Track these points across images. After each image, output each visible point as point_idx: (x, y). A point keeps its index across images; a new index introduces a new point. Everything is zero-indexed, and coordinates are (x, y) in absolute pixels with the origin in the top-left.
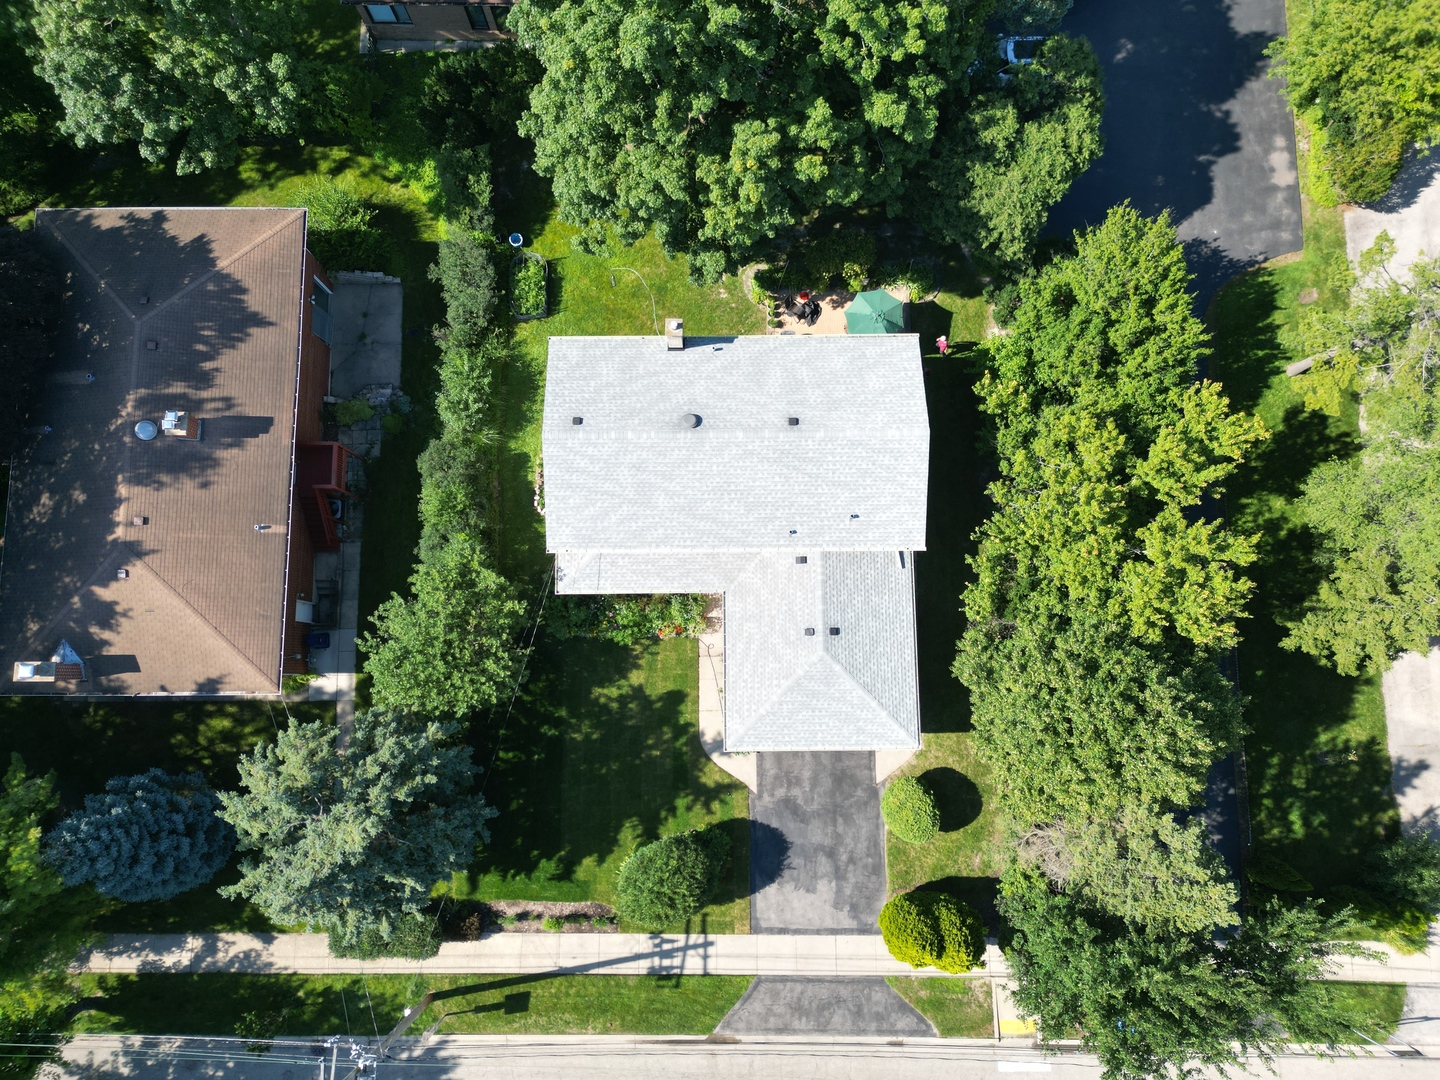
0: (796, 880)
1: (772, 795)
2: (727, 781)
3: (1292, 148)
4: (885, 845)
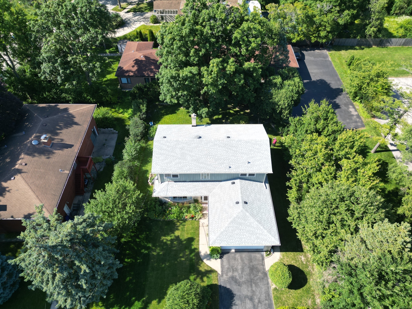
1: (227, 275)
2: (209, 269)
3: (354, 107)
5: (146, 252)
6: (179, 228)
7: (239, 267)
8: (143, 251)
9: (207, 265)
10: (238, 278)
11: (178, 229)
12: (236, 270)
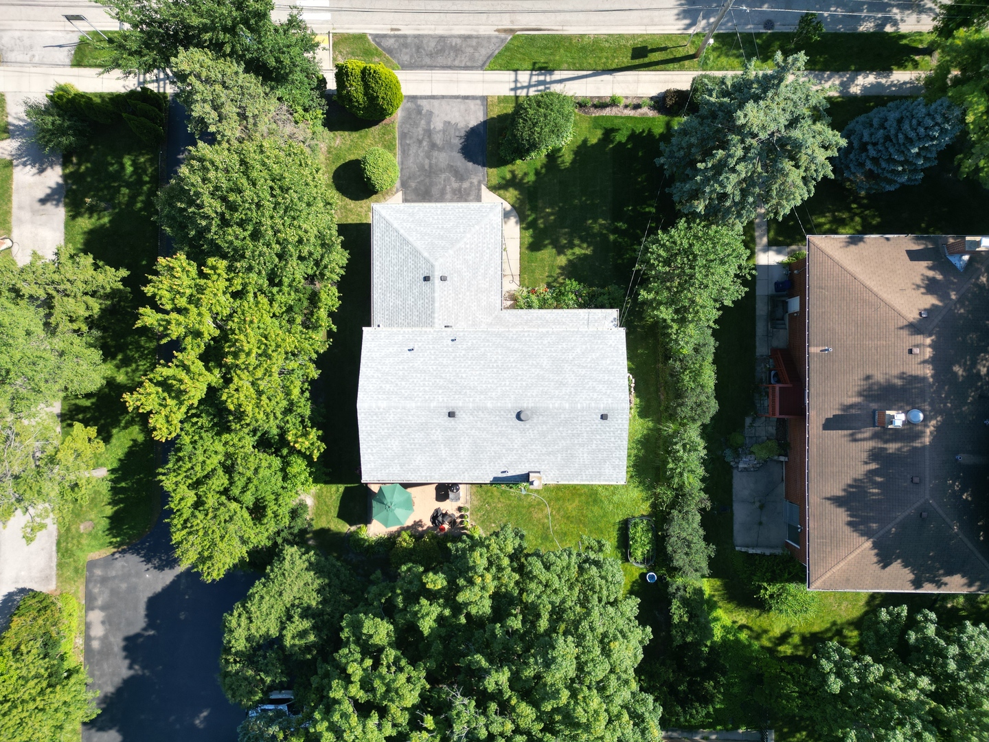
0: (456, 129)
1: (471, 183)
2: (502, 192)
3: (88, 639)
4: (398, 151)
5: (617, 225)
8: (624, 226)
9: (505, 199)
10: (453, 179)
11: (561, 268)
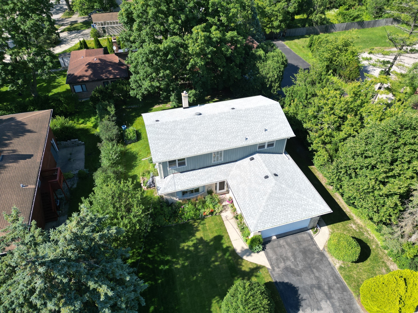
0: (310, 306)
1: (279, 268)
5: (167, 267)
6: (199, 228)
7: (290, 254)
8: (162, 267)
9: (251, 263)
10: (292, 267)
11: (198, 230)
12: (288, 259)
